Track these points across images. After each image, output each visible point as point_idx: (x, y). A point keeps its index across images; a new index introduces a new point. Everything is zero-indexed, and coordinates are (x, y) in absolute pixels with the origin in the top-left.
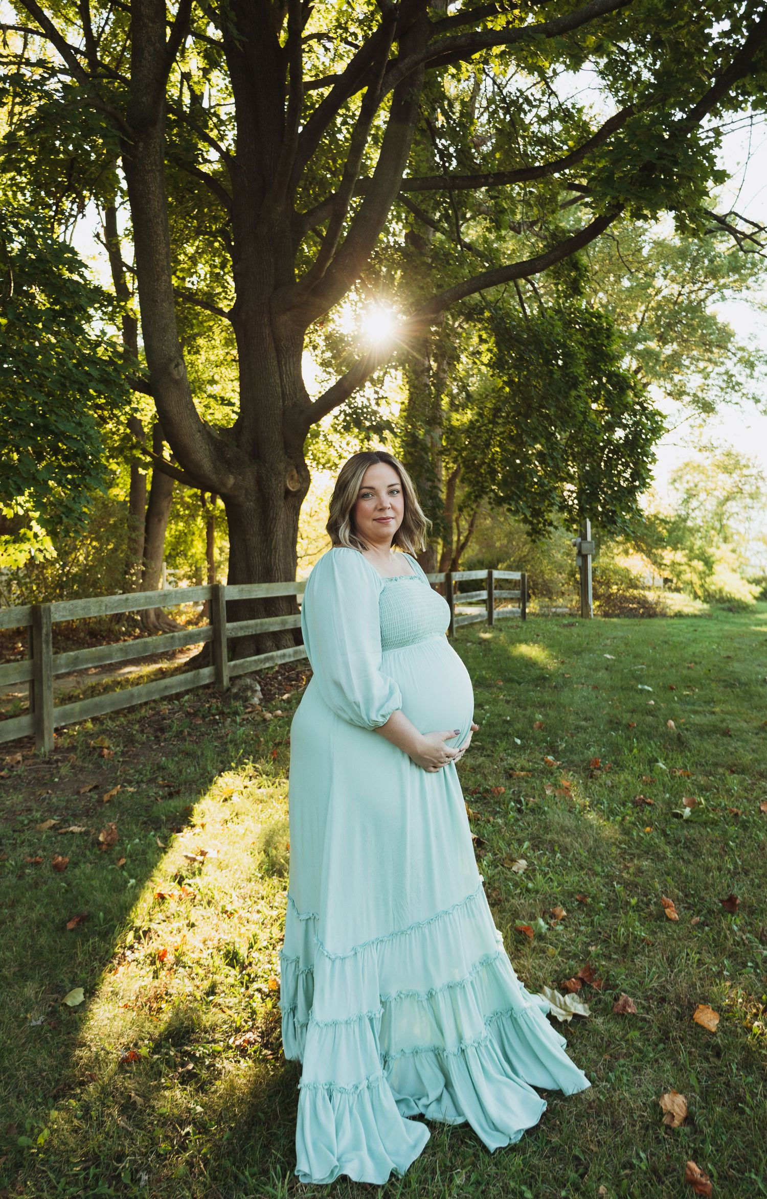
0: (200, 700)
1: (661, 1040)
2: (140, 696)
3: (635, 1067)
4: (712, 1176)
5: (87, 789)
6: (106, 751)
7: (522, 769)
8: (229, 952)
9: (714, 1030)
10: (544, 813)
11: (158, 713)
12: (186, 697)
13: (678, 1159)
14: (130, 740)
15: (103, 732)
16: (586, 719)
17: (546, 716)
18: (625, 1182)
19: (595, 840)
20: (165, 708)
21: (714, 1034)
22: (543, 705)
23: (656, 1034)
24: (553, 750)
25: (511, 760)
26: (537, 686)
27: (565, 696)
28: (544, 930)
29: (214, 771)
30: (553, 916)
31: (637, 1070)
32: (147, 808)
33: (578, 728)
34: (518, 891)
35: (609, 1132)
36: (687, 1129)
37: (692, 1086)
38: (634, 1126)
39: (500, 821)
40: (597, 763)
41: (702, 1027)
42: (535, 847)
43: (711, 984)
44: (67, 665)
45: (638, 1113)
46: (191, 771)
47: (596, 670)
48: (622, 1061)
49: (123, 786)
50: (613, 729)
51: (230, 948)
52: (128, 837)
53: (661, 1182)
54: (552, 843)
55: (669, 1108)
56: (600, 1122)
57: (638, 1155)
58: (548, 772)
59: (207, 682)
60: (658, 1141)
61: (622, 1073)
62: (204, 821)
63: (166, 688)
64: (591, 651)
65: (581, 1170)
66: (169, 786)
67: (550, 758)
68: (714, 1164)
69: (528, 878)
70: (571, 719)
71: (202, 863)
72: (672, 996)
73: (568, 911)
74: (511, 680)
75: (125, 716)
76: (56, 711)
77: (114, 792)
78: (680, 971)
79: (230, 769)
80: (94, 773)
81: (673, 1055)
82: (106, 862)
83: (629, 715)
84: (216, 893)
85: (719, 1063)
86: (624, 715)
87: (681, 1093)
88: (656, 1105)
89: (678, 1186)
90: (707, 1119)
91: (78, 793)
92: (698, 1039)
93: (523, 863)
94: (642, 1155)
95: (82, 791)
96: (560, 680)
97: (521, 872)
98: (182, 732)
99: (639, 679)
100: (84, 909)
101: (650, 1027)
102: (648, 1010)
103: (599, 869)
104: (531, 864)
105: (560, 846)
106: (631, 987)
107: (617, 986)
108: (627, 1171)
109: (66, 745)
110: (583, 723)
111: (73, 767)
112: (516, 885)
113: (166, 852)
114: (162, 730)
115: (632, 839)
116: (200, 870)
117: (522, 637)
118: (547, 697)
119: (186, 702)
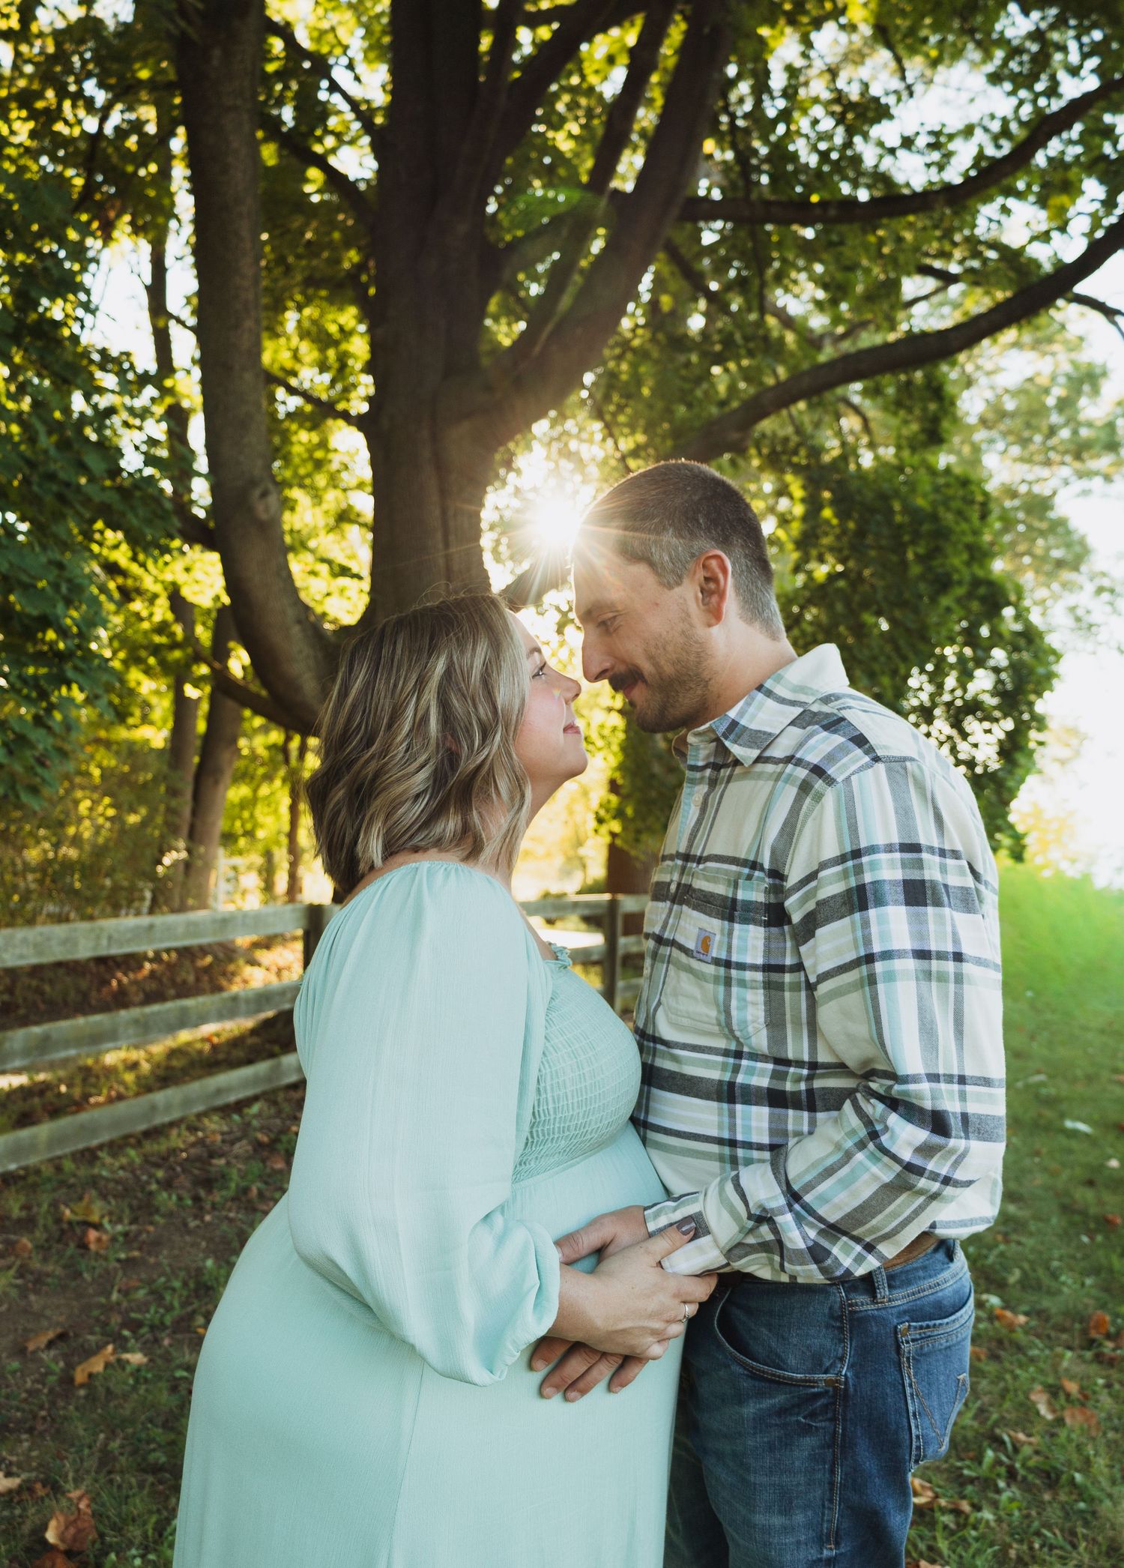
0: (279, 1112)
5: (43, 1340)
6: (93, 1234)
11: (202, 1141)
12: (255, 1108)
14: (145, 1209)
20: (214, 1125)
49: (119, 1345)
67: (993, 1300)
75: (139, 1144)
77: (99, 1363)
80: (63, 1292)
91: (22, 1352)
95: (31, 1346)
98: (246, 1190)
99: (1054, 1106)
111: (22, 1273)
114: (208, 1183)
119: (255, 1116)
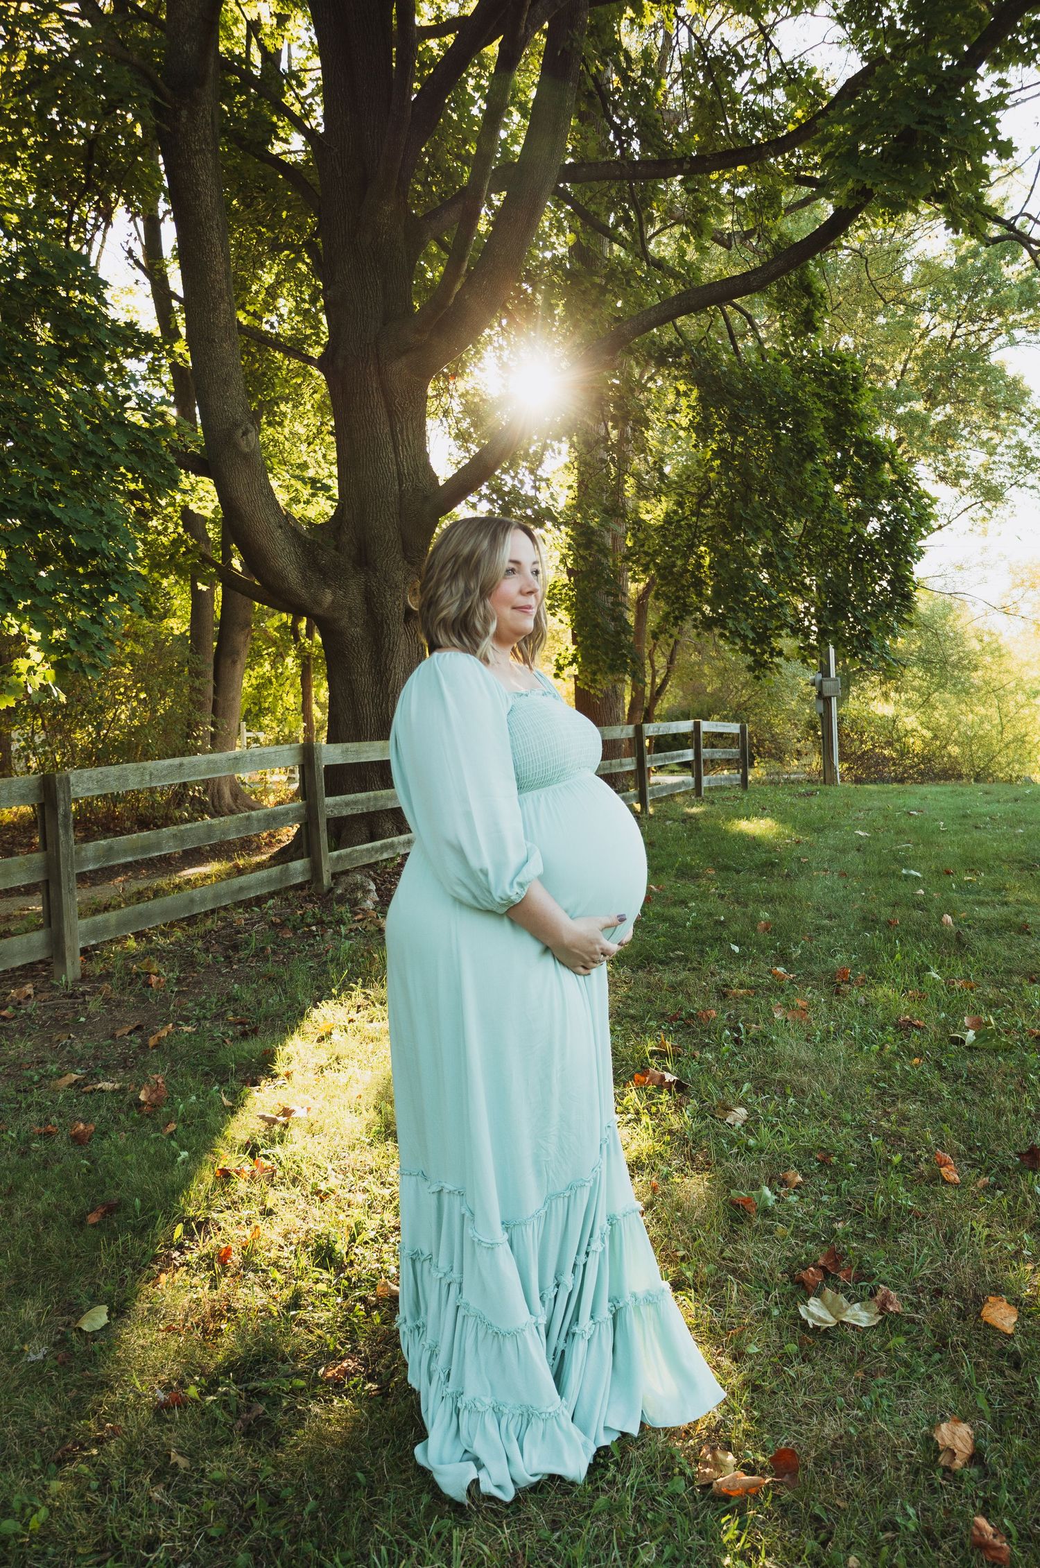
0: (289, 905)
1: (936, 1349)
2: (203, 901)
3: (899, 1387)
4: (1009, 1536)
5: (126, 1031)
6: (154, 979)
7: (741, 985)
8: (320, 1248)
9: (1010, 1331)
10: (772, 1043)
11: (230, 925)
12: (270, 902)
13: (961, 1514)
14: (189, 962)
15: (151, 952)
16: (830, 917)
17: (775, 913)
18: (885, 1549)
19: (843, 1078)
20: (240, 917)
21: (1010, 1337)
22: (770, 899)
23: (929, 1339)
24: (783, 958)
25: (725, 974)
26: (762, 875)
27: (800, 887)
28: (770, 1203)
29: (307, 1001)
30: (784, 1183)
31: (902, 1391)
32: (211, 1054)
33: (819, 929)
34: (735, 1150)
35: (863, 1479)
36: (974, 1471)
37: (981, 1411)
38: (898, 1469)
39: (709, 1056)
40: (845, 974)
41: (994, 1328)
42: (758, 1090)
43: (1006, 1269)
44: (97, 859)
45: (904, 1451)
46: (274, 1001)
47: (844, 851)
48: (881, 1380)
49: (176, 1025)
50: (866, 929)
51: (323, 1242)
52: (181, 1093)
53: (937, 1547)
54: (782, 1083)
55: (948, 1443)
56: (850, 1466)
57: (904, 1509)
58: (776, 988)
59: (300, 880)
60: (933, 1490)
61: (881, 1396)
62: (291, 1068)
63: (241, 889)
64: (837, 827)
65: (822, 1536)
66: (241, 1023)
67: (780, 970)
68: (1013, 1520)
69: (749, 1132)
70: (809, 917)
71: (286, 1126)
72: (951, 1286)
73: (805, 1175)
74: (727, 868)
75: (183, 929)
76: (82, 924)
77: (164, 1033)
78: (962, 1252)
79: (331, 997)
80: (137, 1008)
81: (953, 1369)
82: (148, 1129)
83: (889, 910)
84: (303, 1166)
85: (1017, 1377)
86: (883, 910)
87: (965, 1421)
88: (929, 1439)
89: (961, 1553)
90: (1002, 1457)
91: (113, 1037)
92: (988, 1345)
93: (741, 1112)
94: (911, 1511)
95: (119, 1034)
96: (794, 866)
97: (738, 1124)
98: (263, 949)
99: (903, 862)
100: (114, 1195)
101: (921, 1330)
102: (917, 1307)
103: (849, 1117)
104: (752, 1113)
105: (793, 1088)
106: (894, 1276)
107: (874, 1275)
108: (889, 1535)
109: (98, 972)
110: (826, 922)
111: (107, 1001)
112: (732, 1143)
113: (234, 1113)
114: (236, 948)
115: (895, 1075)
116: (282, 1136)
117: (742, 811)
118: (775, 888)
119: (270, 908)
